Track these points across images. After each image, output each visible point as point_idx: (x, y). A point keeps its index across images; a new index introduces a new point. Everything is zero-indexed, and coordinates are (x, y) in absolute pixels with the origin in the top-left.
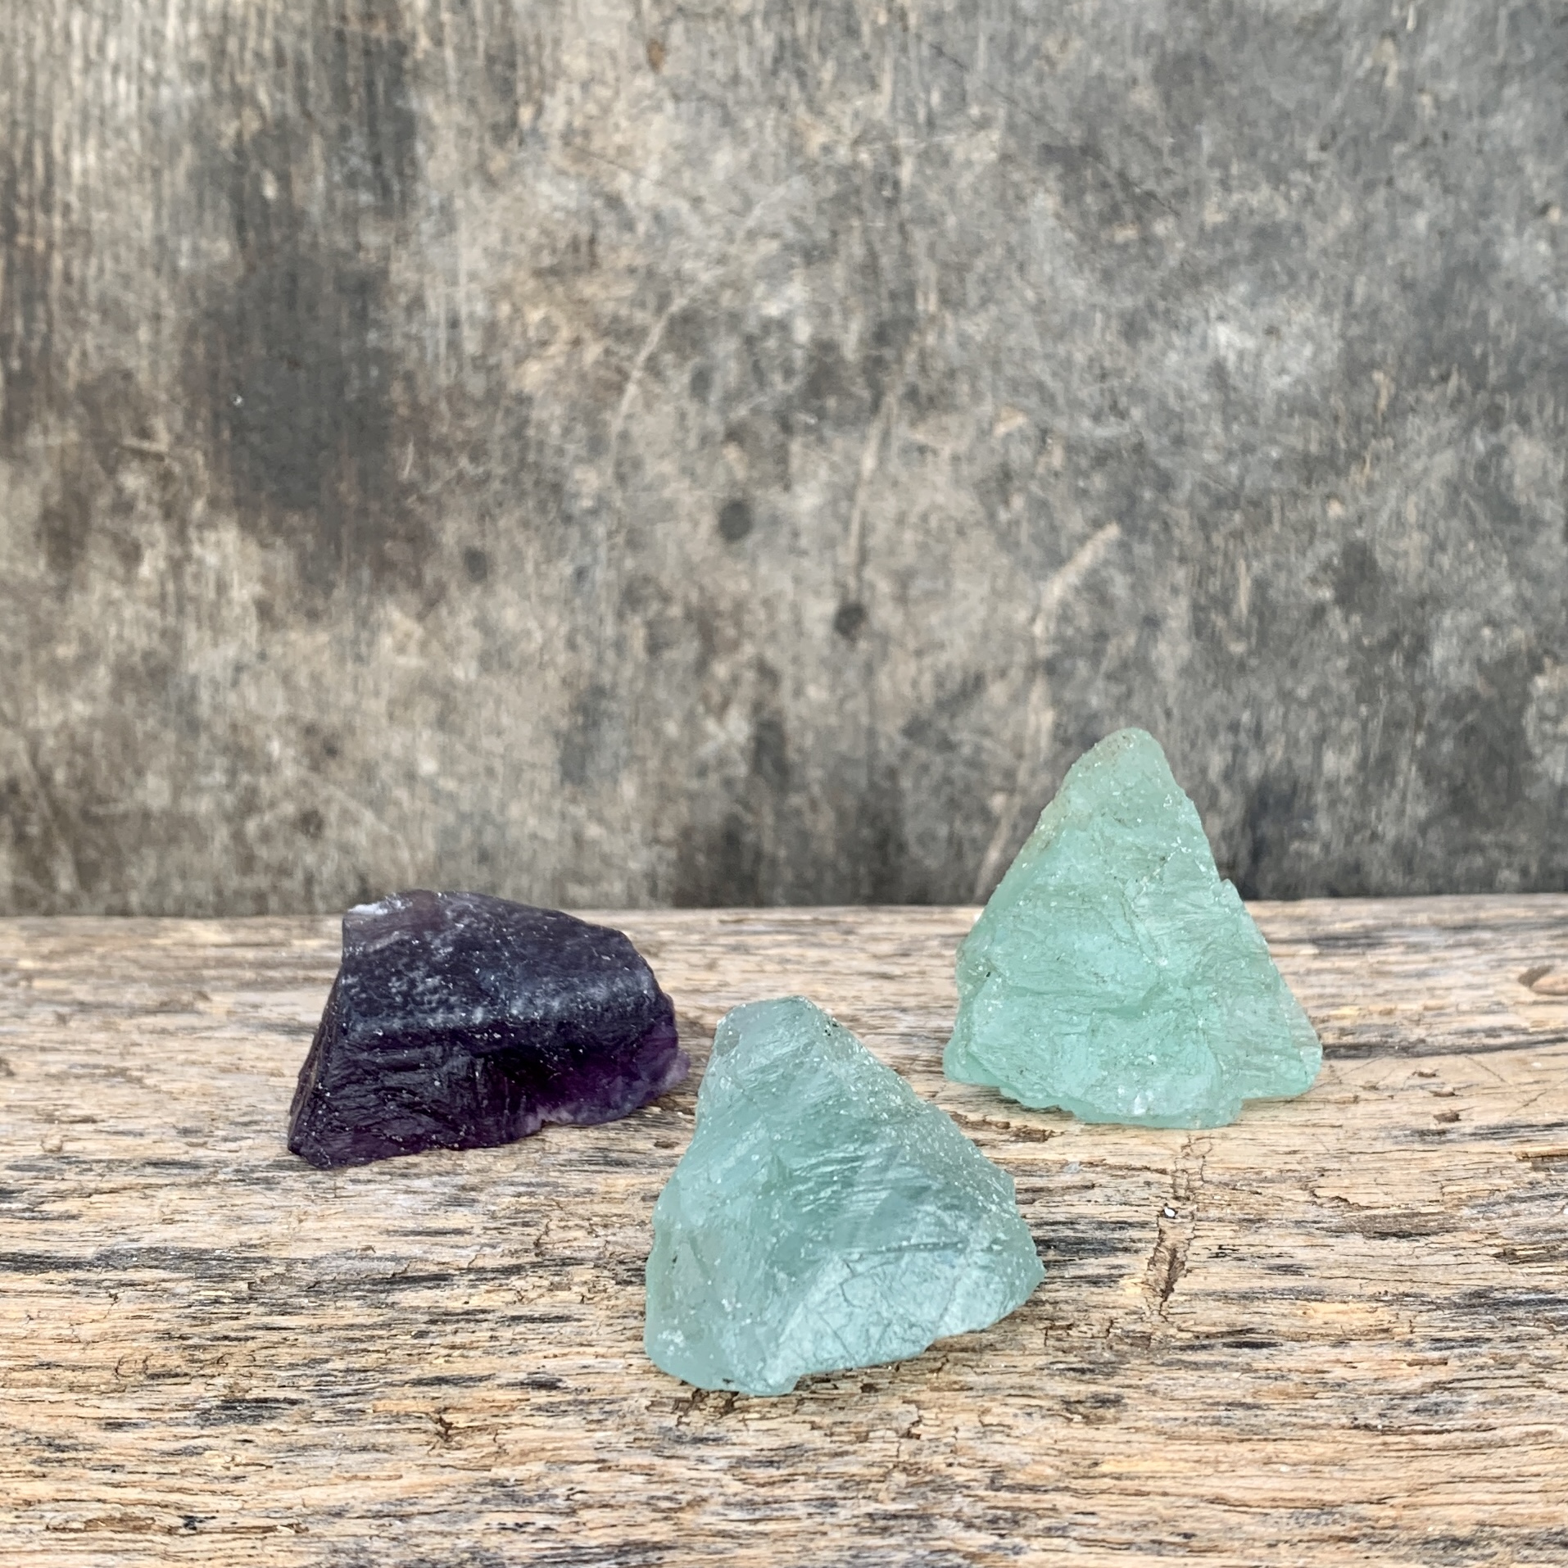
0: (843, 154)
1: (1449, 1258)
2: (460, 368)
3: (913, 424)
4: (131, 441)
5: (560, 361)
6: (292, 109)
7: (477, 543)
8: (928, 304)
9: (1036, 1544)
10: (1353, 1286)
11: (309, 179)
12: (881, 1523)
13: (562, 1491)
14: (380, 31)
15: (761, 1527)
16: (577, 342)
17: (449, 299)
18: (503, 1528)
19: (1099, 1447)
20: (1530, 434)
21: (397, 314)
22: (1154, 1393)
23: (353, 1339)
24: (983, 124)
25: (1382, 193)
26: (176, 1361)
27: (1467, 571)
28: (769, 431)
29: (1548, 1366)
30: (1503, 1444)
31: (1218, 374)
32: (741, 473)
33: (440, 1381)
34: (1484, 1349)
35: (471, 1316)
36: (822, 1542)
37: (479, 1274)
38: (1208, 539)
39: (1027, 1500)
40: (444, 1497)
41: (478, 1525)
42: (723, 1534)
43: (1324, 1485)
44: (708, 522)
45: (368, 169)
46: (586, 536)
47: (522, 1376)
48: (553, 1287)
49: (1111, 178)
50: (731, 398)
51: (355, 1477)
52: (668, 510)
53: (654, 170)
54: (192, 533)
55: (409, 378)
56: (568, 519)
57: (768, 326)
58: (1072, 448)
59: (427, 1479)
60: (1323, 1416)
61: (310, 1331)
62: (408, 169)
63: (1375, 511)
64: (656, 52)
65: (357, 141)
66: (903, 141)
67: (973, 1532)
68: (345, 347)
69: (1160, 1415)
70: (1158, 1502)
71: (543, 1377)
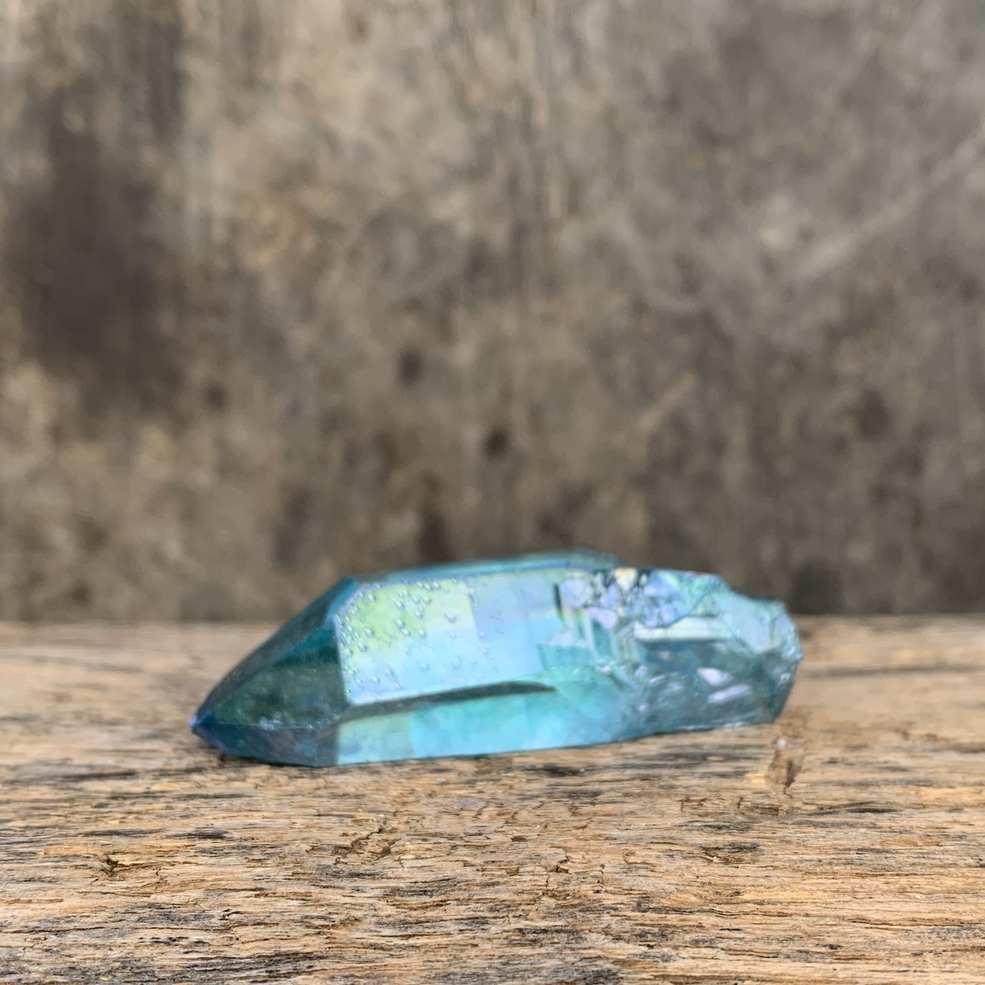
2: (210, 252)
3: (545, 299)
7: (217, 381)
9: (684, 953)
12: (531, 936)
13: (218, 912)
15: (412, 941)
16: (296, 236)
17: (205, 204)
18: (157, 941)
19: (738, 881)
22: (788, 842)
28: (435, 303)
31: (767, 262)
32: (416, 333)
33: (113, 833)
36: (473, 952)
39: (673, 919)
40: (102, 916)
42: (375, 947)
43: (960, 908)
44: (390, 369)
46: (300, 378)
47: (189, 830)
50: (413, 276)
51: (17, 901)
52: (361, 360)
53: (355, 112)
59: (85, 903)
60: (951, 859)
64: (360, 30)
67: (622, 944)
69: (795, 857)
70: (801, 921)
71: (210, 831)
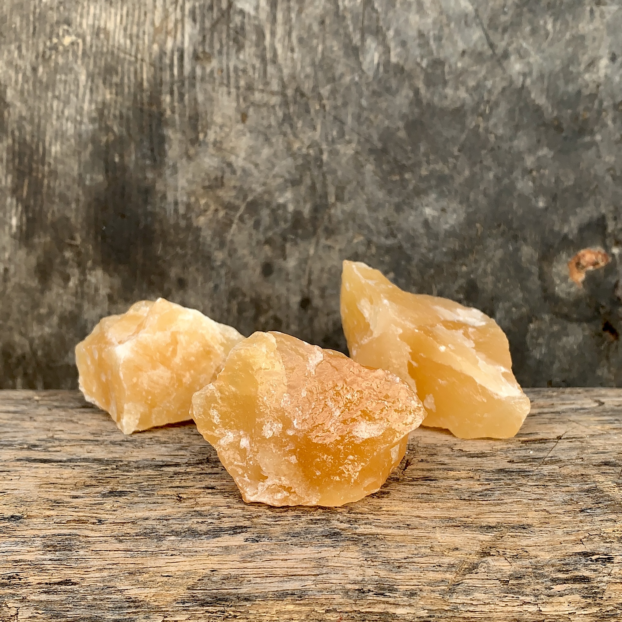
0: (304, 151)
1: (493, 462)
2: (178, 218)
3: (327, 239)
4: (68, 241)
5: (211, 216)
6: (125, 133)
7: (182, 276)
8: (332, 199)
9: (362, 527)
10: (463, 468)
11: (130, 156)
12: (315, 521)
13: (217, 513)
14: (154, 108)
15: (277, 523)
16: (216, 210)
17: (175, 196)
18: (198, 522)
19: (382, 504)
20: (527, 245)
21: (158, 200)
22: (400, 491)
23: (150, 478)
24: (349, 142)
25: (478, 166)
26: (94, 483)
27: (507, 289)
28: (279, 240)
29: (521, 485)
30: (506, 503)
31: (426, 223)
32: (270, 254)
33: (178, 487)
34: (502, 481)
35: (187, 473)
36: (297, 526)
37: (188, 464)
38: (423, 278)
40: (180, 515)
41: (190, 522)
42: (266, 524)
43: (451, 513)
44: (258, 270)
45: (149, 153)
46: (218, 274)
47: (203, 486)
48: (212, 467)
49: (391, 160)
50: (267, 229)
51: (152, 510)
52: (245, 266)
53: (243, 155)
54: (87, 271)
55: (161, 221)
56: (212, 268)
57: (279, 206)
58: (378, 247)
59: (173, 510)
60: (451, 497)
61: (137, 476)
62: (163, 153)
63: (477, 269)
64: (244, 117)
65: (146, 144)
66: (324, 146)
67: (343, 524)
68: (140, 211)
69: (401, 496)
70: (400, 517)
71: (210, 486)
